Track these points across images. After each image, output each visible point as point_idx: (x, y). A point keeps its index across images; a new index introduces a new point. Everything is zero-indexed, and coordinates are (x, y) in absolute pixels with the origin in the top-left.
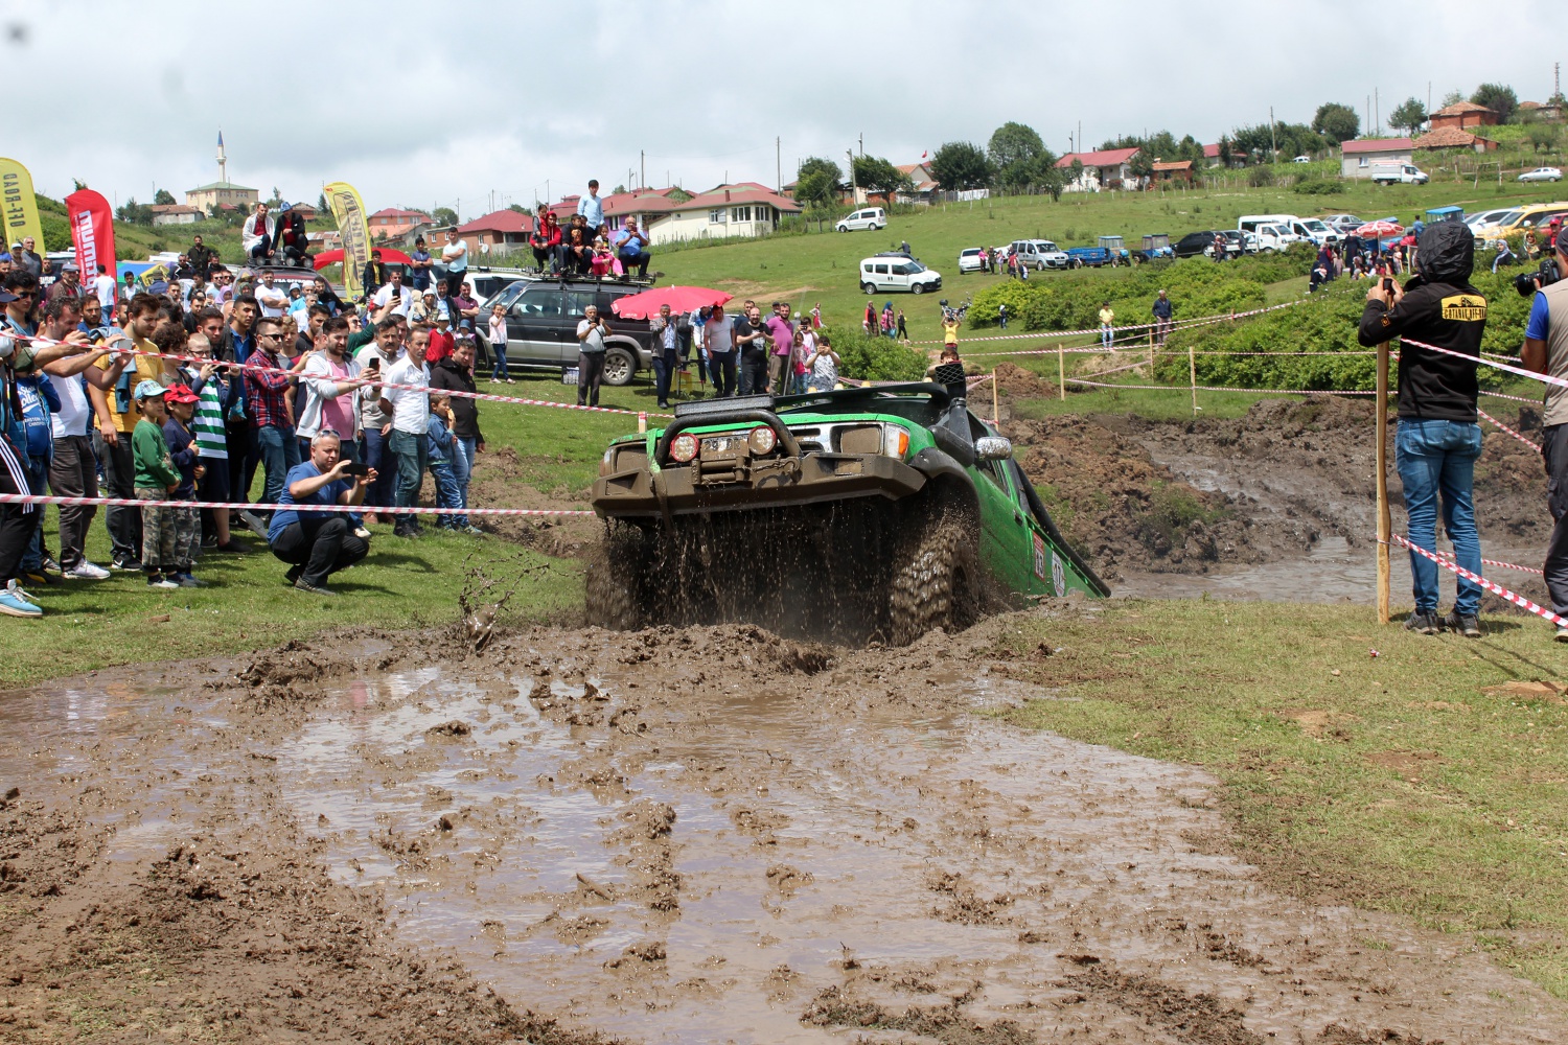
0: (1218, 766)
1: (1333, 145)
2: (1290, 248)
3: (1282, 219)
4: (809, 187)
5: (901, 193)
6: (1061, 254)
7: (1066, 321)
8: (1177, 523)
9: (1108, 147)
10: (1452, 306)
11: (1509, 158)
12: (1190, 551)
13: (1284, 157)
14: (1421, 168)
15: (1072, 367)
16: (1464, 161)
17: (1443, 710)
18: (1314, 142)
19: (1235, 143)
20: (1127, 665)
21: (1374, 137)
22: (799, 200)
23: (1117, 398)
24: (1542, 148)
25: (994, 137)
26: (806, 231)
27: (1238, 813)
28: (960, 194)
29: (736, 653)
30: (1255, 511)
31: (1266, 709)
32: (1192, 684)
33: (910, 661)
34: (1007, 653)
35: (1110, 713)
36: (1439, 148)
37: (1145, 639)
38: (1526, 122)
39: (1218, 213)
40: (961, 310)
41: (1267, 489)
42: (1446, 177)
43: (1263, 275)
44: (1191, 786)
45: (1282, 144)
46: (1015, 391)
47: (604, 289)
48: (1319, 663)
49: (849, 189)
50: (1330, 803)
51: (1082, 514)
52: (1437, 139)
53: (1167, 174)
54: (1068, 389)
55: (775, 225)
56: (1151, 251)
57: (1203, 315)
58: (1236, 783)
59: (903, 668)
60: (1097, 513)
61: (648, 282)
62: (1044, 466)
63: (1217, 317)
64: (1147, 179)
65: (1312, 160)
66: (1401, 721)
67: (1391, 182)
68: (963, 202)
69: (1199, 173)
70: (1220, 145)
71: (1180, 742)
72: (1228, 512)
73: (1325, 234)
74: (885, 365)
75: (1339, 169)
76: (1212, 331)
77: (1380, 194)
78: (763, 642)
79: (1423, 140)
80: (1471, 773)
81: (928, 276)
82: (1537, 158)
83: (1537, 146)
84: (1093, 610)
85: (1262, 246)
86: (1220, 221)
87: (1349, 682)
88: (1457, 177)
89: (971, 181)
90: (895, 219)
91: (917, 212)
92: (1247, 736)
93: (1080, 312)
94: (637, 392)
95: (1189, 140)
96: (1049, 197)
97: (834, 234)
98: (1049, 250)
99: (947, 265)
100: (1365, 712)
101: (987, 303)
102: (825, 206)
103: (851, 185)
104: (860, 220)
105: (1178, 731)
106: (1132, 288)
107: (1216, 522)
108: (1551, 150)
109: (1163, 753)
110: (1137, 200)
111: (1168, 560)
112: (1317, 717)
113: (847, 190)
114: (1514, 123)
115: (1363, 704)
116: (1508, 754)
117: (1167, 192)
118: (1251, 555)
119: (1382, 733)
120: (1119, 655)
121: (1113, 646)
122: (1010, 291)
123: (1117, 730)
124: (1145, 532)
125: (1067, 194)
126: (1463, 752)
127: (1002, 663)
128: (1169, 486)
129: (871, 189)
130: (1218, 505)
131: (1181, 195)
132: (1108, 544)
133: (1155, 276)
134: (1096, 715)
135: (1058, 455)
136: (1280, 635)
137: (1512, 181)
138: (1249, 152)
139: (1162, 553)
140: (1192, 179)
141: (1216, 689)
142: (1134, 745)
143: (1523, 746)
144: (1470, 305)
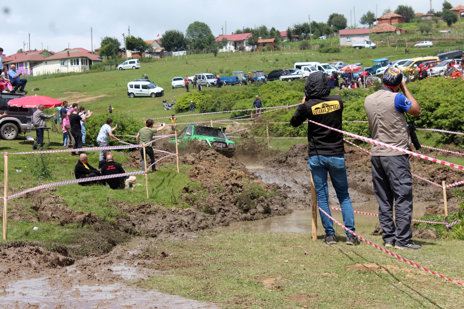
0: (224, 302)
1: (336, 31)
3: (313, 64)
4: (106, 50)
5: (147, 53)
7: (218, 108)
8: (254, 198)
9: (238, 32)
10: (316, 109)
11: (411, 37)
12: (259, 210)
13: (315, 36)
14: (373, 42)
16: (391, 38)
17: (326, 276)
18: (328, 30)
19: (294, 31)
20: (199, 260)
21: (354, 28)
22: (101, 56)
24: (425, 33)
25: (189, 27)
26: (104, 70)
28: (173, 53)
29: (28, 259)
30: (290, 192)
31: (251, 278)
32: (224, 268)
33: (103, 261)
34: (148, 256)
35: (183, 281)
36: (381, 33)
37: (211, 249)
38: (418, 22)
39: (286, 61)
40: (172, 105)
41: (296, 182)
42: (384, 45)
45: (314, 31)
47: (4, 96)
48: (281, 257)
49: (124, 51)
51: (212, 195)
52: (380, 29)
53: (264, 44)
55: (90, 67)
56: (256, 78)
57: (275, 106)
59: (100, 264)
60: (218, 194)
61: (24, 93)
62: (198, 174)
63: (282, 107)
64: (256, 46)
65: (327, 38)
66: (307, 281)
67: (360, 47)
68: (175, 56)
69: (278, 44)
70: (287, 31)
71: (210, 293)
72: (277, 192)
73: (331, 71)
74: (131, 129)
75: (338, 42)
76: (278, 113)
77: (356, 53)
78: (42, 254)
79: (374, 29)
80: (330, 303)
81: (158, 89)
82: (422, 37)
83: (422, 32)
84: (194, 236)
85: (304, 76)
86: (287, 65)
87: (291, 265)
88: (389, 45)
89: (178, 47)
90: (144, 65)
91: (154, 61)
92: (240, 289)
93: (224, 105)
94: (20, 143)
95: (274, 29)
96: (212, 54)
97: (117, 71)
98: (211, 78)
99: (167, 85)
100: (293, 278)
101: (183, 101)
102: (113, 58)
103: (125, 49)
104: (129, 65)
105: (211, 288)
106: (246, 95)
107: (271, 197)
108: (428, 34)
109: (202, 298)
110: (251, 56)
111: (249, 214)
112: (272, 280)
113: (123, 51)
114: (413, 22)
115: (293, 274)
116: (348, 294)
117: (264, 52)
118: (285, 211)
119: (297, 286)
120: (196, 256)
121: (196, 252)
122: (193, 96)
123: (185, 288)
124: (239, 202)
125: (220, 53)
126: (329, 294)
127: (145, 260)
128: (251, 182)
129: (133, 51)
130: (274, 190)
131: (270, 54)
132: (223, 207)
133: (256, 89)
134: (178, 282)
135: (204, 168)
136: (268, 246)
137: (412, 47)
138: (300, 35)
139: (246, 211)
140: (275, 46)
141: (233, 270)
142: (190, 295)
143: (356, 290)
144: (328, 106)
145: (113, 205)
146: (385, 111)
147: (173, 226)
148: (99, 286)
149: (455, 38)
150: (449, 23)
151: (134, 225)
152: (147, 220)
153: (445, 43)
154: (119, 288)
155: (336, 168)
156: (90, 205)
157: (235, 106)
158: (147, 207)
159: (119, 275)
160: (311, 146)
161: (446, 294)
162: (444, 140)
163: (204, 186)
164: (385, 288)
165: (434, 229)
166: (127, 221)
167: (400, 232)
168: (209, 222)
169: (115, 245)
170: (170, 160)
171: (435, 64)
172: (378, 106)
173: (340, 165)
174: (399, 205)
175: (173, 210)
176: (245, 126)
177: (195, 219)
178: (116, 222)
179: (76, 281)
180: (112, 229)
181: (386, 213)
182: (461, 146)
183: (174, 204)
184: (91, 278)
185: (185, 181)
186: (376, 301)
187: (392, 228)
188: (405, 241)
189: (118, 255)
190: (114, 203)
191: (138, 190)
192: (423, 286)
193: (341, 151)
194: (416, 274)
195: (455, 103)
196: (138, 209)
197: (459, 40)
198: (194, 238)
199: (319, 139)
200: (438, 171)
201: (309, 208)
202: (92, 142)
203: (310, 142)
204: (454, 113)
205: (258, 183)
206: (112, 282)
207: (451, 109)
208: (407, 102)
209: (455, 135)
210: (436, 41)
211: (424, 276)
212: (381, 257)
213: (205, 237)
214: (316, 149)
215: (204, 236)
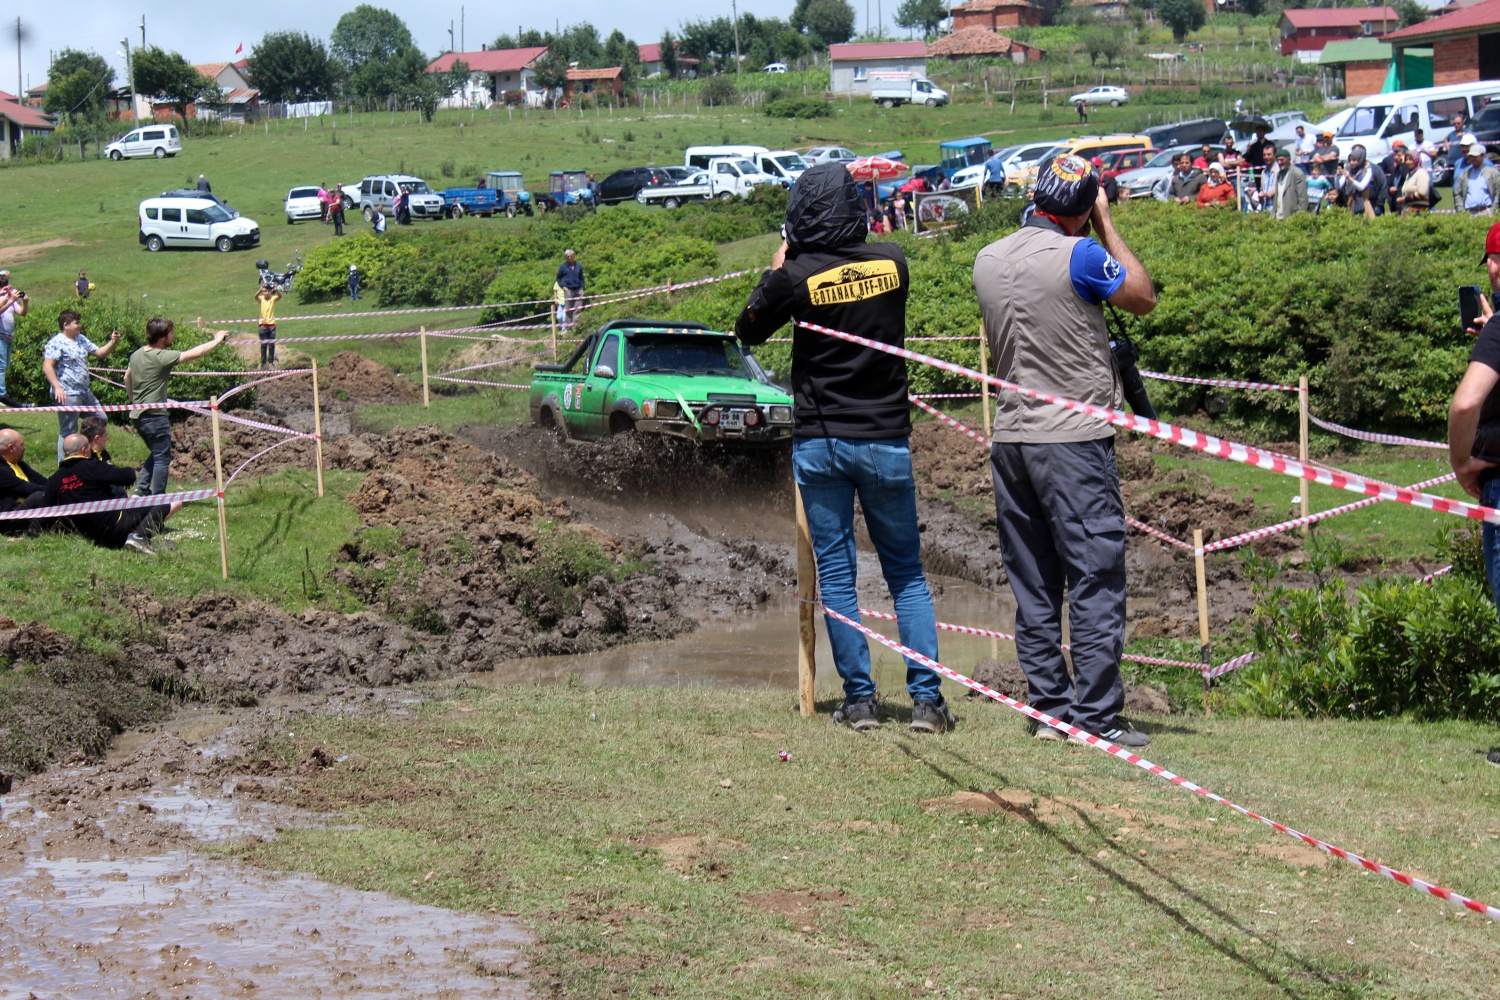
0: (539, 916)
1: (819, 48)
2: (752, 195)
3: (746, 152)
4: (66, 91)
5: (203, 105)
6: (433, 197)
7: (438, 293)
8: (573, 581)
9: (504, 44)
10: (823, 285)
11: (1058, 72)
12: (588, 619)
13: (752, 64)
14: (939, 84)
15: (444, 360)
16: (996, 74)
17: (862, 832)
18: (795, 43)
19: (683, 44)
20: (436, 777)
21: (875, 39)
22: (49, 112)
23: (503, 404)
24: (1102, 59)
25: (340, 26)
26: (61, 158)
27: (554, 981)
28: (290, 108)
30: (685, 563)
31: (619, 835)
32: (523, 803)
33: (120, 778)
34: (267, 764)
35: (397, 846)
36: (963, 56)
37: (471, 741)
38: (1081, 23)
39: (659, 142)
40: (287, 276)
42: (972, 97)
43: (717, 230)
44: (494, 946)
45: (749, 46)
46: (360, 393)
48: (707, 771)
49: (126, 97)
50: (685, 964)
51: (436, 569)
52: (960, 43)
53: (587, 85)
54: (436, 390)
55: (13, 147)
56: (562, 195)
57: (629, 287)
58: (559, 940)
59: (109, 789)
60: (457, 566)
62: (387, 500)
63: (650, 289)
64: (560, 91)
65: (791, 69)
66: (803, 848)
67: (898, 102)
68: (294, 119)
69: (633, 86)
70: (662, 45)
71: (490, 884)
72: (646, 564)
75: (827, 84)
77: (882, 119)
79: (942, 45)
80: (886, 918)
81: (242, 225)
82: (1095, 72)
83: (1094, 56)
84: (407, 701)
85: (718, 190)
86: (661, 153)
87: (742, 796)
88: (988, 97)
89: (305, 89)
90: (195, 143)
91: (226, 133)
92: (586, 874)
93: (458, 280)
95: (618, 37)
96: (419, 115)
97: (102, 163)
99: (268, 210)
100: (756, 837)
101: (325, 265)
102: (89, 121)
103: (128, 91)
104: (142, 143)
105: (490, 869)
106: (531, 247)
107: (628, 578)
108: (1114, 61)
109: (463, 900)
110: (545, 122)
111: (556, 634)
112: (688, 845)
113: (122, 98)
114: (1063, 23)
115: (755, 826)
116: (940, 891)
117: (587, 111)
118: (674, 625)
119: (774, 865)
120: (428, 765)
121: (423, 752)
122: (358, 249)
123: (403, 870)
124: (525, 593)
125: (444, 110)
126: (880, 889)
127: (257, 778)
128: (563, 529)
129: (158, 97)
130: (634, 556)
131: (607, 116)
132: (472, 611)
133: (565, 230)
134: (377, 849)
135: (406, 484)
136: (660, 732)
137: (1061, 104)
138: (705, 56)
139: (548, 623)
140: (623, 92)
141: (555, 809)
142: (424, 890)
143: (963, 879)
144: (860, 277)
145: (110, 601)
146: (1039, 296)
147: (311, 670)
148: (113, 860)
149: (1197, 79)
150: (1180, 32)
151: (181, 665)
152: (222, 651)
153: (1164, 94)
154: (183, 867)
155: (883, 481)
156: (34, 600)
157: (496, 282)
158: (225, 608)
159: (179, 826)
160: (802, 409)
161: (1251, 891)
162: (1175, 401)
163: (409, 539)
164: (1055, 869)
165: (1163, 686)
166: (158, 651)
167: (1087, 690)
168: (429, 659)
169: (120, 731)
170: (290, 454)
171: (1139, 160)
172: (1016, 279)
173: (897, 472)
174: (1082, 603)
175: (307, 619)
176: (529, 349)
177: (382, 648)
178: (122, 655)
179: (35, 845)
180: (108, 677)
181: (1040, 628)
182: (1227, 421)
183: (311, 599)
184: (87, 836)
185: (346, 525)
186: (1031, 912)
187: (1057, 676)
188: (1100, 722)
189: (168, 760)
190: (114, 593)
191: (193, 552)
192: (1177, 863)
193: (901, 426)
194: (1149, 827)
195: (1212, 284)
196: (193, 615)
197: (1211, 86)
198: (407, 707)
199: (829, 387)
200: (1159, 502)
201: (750, 615)
202: (30, 391)
203: (800, 395)
204: (1208, 317)
205: (585, 534)
206: (156, 848)
207: (1198, 301)
208: (1109, 269)
209: (1208, 387)
210: (1136, 88)
211: (1178, 834)
212: (1030, 770)
213: (444, 703)
214: (823, 418)
215: (441, 699)
